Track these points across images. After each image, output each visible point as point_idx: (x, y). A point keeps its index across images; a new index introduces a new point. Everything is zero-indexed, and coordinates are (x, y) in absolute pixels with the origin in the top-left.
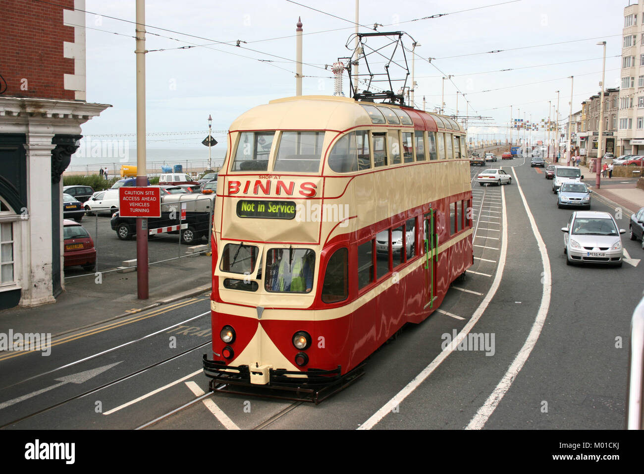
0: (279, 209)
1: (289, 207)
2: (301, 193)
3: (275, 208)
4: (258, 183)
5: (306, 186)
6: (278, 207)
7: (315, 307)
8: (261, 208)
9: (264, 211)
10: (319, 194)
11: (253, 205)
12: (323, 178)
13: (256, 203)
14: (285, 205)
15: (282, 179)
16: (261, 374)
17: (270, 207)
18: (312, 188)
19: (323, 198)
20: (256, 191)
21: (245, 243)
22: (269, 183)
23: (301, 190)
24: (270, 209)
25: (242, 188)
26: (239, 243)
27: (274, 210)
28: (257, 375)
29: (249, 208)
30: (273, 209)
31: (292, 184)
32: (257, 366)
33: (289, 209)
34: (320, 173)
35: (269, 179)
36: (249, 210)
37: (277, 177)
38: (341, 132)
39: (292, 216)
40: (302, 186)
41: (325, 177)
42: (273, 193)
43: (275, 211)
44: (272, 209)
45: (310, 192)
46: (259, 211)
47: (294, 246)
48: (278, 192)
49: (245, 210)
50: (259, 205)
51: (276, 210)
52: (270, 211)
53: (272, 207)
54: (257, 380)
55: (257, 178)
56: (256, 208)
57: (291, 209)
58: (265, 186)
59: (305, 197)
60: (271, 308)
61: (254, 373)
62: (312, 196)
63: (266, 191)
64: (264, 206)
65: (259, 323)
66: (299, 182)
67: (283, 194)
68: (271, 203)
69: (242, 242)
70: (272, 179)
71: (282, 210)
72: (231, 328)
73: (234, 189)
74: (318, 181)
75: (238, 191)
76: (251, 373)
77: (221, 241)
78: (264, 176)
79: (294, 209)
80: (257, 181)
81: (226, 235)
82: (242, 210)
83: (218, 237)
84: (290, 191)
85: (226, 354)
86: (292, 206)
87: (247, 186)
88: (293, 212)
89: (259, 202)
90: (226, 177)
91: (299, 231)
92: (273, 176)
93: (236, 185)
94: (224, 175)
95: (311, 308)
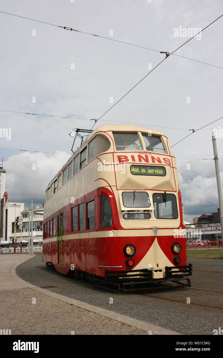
0: (154, 171)
1: (159, 170)
2: (165, 162)
3: (152, 171)
5: (165, 160)
7: (181, 227)
8: (143, 171)
9: (145, 172)
13: (140, 167)
14: (157, 169)
15: (153, 155)
16: (161, 271)
17: (149, 170)
18: (168, 161)
19: (173, 167)
20: (140, 160)
21: (136, 191)
22: (146, 156)
24: (149, 171)
25: (130, 159)
26: (133, 191)
28: (158, 272)
29: (136, 170)
31: (158, 158)
32: (158, 266)
33: (160, 172)
34: (169, 154)
35: (146, 154)
36: (136, 171)
37: (150, 153)
38: (167, 138)
39: (164, 174)
40: (164, 159)
43: (152, 172)
44: (150, 171)
46: (142, 172)
47: (167, 192)
48: (153, 161)
49: (134, 171)
50: (142, 169)
52: (149, 172)
54: (158, 276)
55: (138, 154)
56: (140, 170)
58: (145, 158)
59: (167, 165)
61: (156, 271)
63: (147, 160)
65: (156, 238)
66: (161, 157)
67: (157, 163)
68: (149, 167)
69: (135, 190)
70: (147, 154)
71: (156, 172)
72: (132, 245)
73: (125, 160)
74: (169, 158)
75: (127, 160)
76: (154, 272)
77: (117, 191)
78: (142, 153)
79: (162, 171)
80: (138, 156)
81: (121, 187)
82: (132, 171)
83: (114, 189)
84: (159, 161)
85: (131, 263)
86: (161, 170)
87: (133, 158)
88: (162, 173)
89: (142, 167)
90: (114, 153)
91: (168, 183)
92: (148, 153)
93: (124, 157)
94: (113, 153)
95: (179, 228)
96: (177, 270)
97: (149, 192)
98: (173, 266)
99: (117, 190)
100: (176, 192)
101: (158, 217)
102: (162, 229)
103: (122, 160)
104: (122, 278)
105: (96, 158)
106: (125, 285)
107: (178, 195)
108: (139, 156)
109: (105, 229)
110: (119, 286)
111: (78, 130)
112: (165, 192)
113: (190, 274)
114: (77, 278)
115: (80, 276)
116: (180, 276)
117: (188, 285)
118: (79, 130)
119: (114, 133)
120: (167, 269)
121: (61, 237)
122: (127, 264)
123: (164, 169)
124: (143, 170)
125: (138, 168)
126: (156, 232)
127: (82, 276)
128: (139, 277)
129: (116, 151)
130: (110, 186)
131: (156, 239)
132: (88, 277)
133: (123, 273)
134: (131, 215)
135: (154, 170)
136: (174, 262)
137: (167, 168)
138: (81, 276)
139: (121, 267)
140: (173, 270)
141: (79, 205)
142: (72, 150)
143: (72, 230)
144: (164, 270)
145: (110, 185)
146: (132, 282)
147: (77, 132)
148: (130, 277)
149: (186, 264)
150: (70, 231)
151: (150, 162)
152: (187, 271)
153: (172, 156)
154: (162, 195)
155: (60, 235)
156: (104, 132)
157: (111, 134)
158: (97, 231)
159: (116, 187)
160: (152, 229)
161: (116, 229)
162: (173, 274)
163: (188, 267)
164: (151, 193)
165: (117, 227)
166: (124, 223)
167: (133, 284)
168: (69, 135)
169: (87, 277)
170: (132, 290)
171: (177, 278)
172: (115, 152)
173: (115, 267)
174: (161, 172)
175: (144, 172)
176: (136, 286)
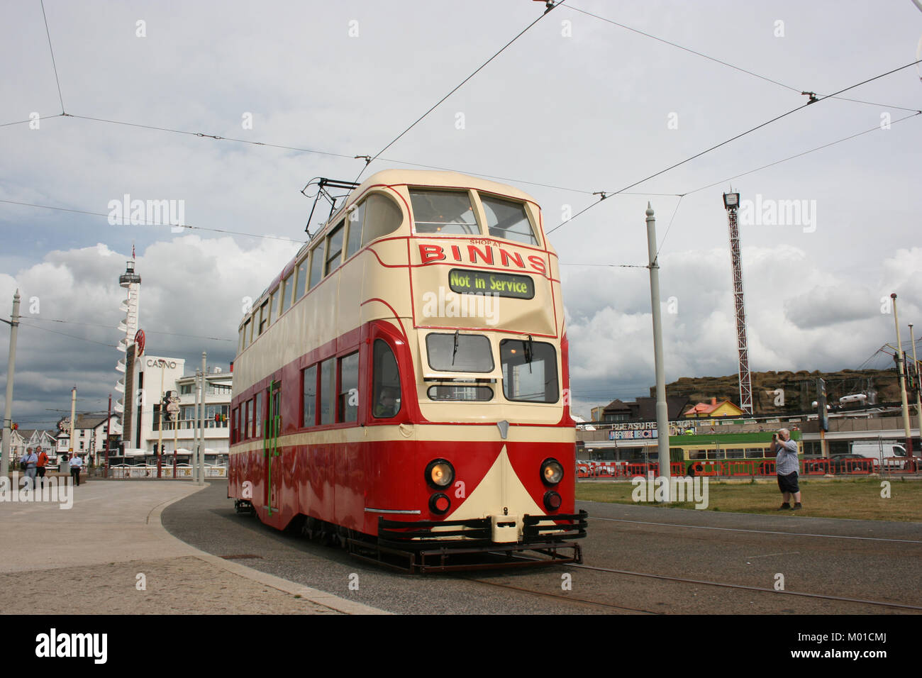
0: (506, 287)
1: (519, 284)
2: (532, 266)
3: (500, 285)
4: (473, 249)
5: (534, 259)
6: (503, 283)
7: (565, 422)
8: (480, 284)
9: (484, 287)
10: (548, 273)
11: (467, 279)
12: (547, 254)
13: (472, 274)
14: (513, 281)
15: (504, 247)
16: (512, 524)
17: (494, 283)
18: (541, 263)
19: (552, 280)
20: (473, 259)
21: (460, 332)
22: (488, 249)
23: (532, 263)
24: (493, 285)
25: (448, 253)
26: (454, 332)
27: (500, 287)
28: (507, 527)
29: (462, 283)
30: (497, 285)
31: (517, 256)
32: (506, 513)
33: (520, 288)
34: (543, 248)
35: (487, 245)
36: (463, 285)
37: (497, 243)
39: (530, 295)
40: (531, 258)
43: (500, 289)
45: (542, 268)
46: (477, 286)
47: (535, 339)
48: (505, 262)
49: (457, 285)
50: (477, 279)
51: (502, 287)
52: (493, 288)
54: (504, 535)
55: (468, 243)
56: (472, 282)
58: (485, 253)
59: (538, 272)
61: (501, 525)
62: (544, 273)
63: (489, 259)
64: (484, 280)
65: (505, 446)
66: (523, 253)
67: (513, 266)
68: (494, 276)
69: (458, 330)
70: (491, 245)
71: (510, 287)
72: (447, 462)
73: (437, 255)
74: (544, 256)
75: (442, 257)
76: (496, 526)
77: (415, 331)
78: (478, 241)
79: (525, 288)
80: (469, 247)
81: (424, 322)
82: (452, 284)
83: (408, 324)
84: (520, 263)
85: (441, 505)
86: (523, 284)
87: (456, 251)
88: (525, 292)
89: (476, 276)
90: (410, 239)
91: (537, 316)
92: (493, 243)
93: (435, 250)
94: (408, 238)
95: (561, 425)
96: (551, 523)
97: (491, 335)
98: (542, 514)
99: (416, 328)
100: (556, 337)
101: (510, 397)
102: (521, 425)
103: (430, 255)
104: (419, 539)
105: (367, 249)
106: (426, 556)
107: (561, 347)
108: (471, 249)
109: (381, 421)
110: (411, 559)
111: (323, 183)
112: (531, 339)
113: (582, 534)
114: (311, 538)
115: (318, 533)
116: (558, 539)
117: (574, 561)
118: (327, 180)
119: (413, 189)
120: (529, 520)
121: (273, 440)
122: (432, 506)
123: (528, 280)
124: (480, 282)
125: (469, 277)
126: (504, 433)
127: (324, 533)
128: (459, 537)
129: (415, 233)
130: (398, 318)
131: (504, 449)
132: (337, 537)
133: (424, 528)
134: (445, 390)
135: (505, 282)
136: (544, 503)
137: (537, 279)
138: (321, 534)
139: (419, 512)
140: (542, 523)
141: (320, 363)
142: (306, 231)
143: (302, 423)
144: (520, 524)
145: (399, 316)
146: (442, 548)
147: (321, 187)
148: (439, 538)
149: (573, 511)
150: (296, 425)
151: (498, 264)
152: (575, 527)
153: (549, 253)
154: (521, 344)
155: (273, 436)
156: (389, 187)
157: (404, 191)
158: (363, 426)
159: (411, 321)
160: (495, 424)
161: (408, 422)
162: (541, 532)
163: (576, 517)
164: (495, 339)
165: (412, 416)
166: (427, 407)
167: (446, 555)
168: (302, 192)
169: (334, 536)
170: (443, 567)
171: (551, 543)
172: (412, 237)
173: (403, 512)
174: (522, 288)
175: (480, 287)
176: (453, 559)
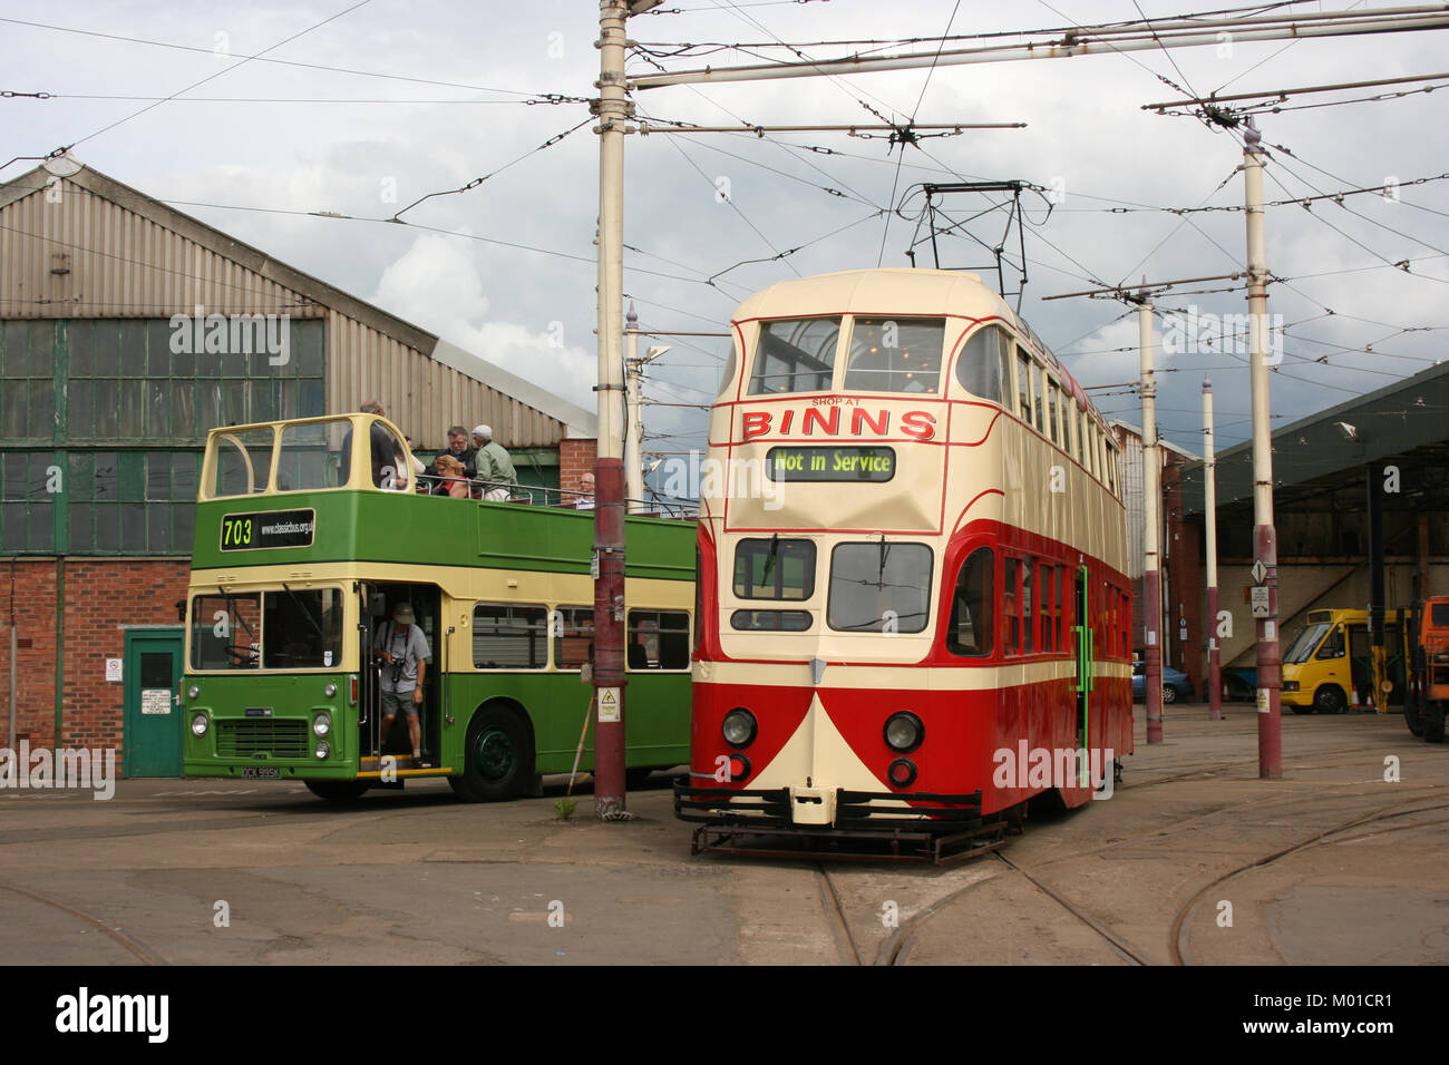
0: (859, 464)
1: (878, 459)
2: (905, 430)
3: (849, 463)
4: (811, 413)
5: (912, 418)
6: (855, 460)
7: (934, 660)
8: (818, 463)
9: (823, 468)
10: (940, 436)
11: (800, 458)
12: (947, 404)
13: (807, 451)
14: (870, 456)
15: (863, 404)
16: (817, 801)
17: (839, 461)
18: (927, 421)
19: (947, 444)
20: (807, 429)
21: (779, 536)
22: (835, 413)
23: (905, 425)
24: (837, 465)
25: (776, 424)
26: (771, 535)
27: (847, 466)
28: (809, 804)
29: (791, 464)
30: (844, 463)
31: (884, 415)
33: (879, 464)
34: (941, 395)
35: (834, 404)
36: (792, 469)
37: (852, 400)
38: (977, 321)
39: (888, 477)
40: (907, 418)
41: (950, 402)
42: (845, 432)
43: (846, 469)
45: (923, 430)
46: (813, 469)
47: (888, 538)
48: (856, 428)
49: (783, 469)
50: (813, 458)
51: (850, 466)
52: (836, 468)
53: (842, 460)
54: (805, 815)
55: (809, 404)
56: (806, 463)
57: (884, 464)
59: (914, 438)
60: (841, 664)
61: (802, 800)
62: (926, 437)
63: (831, 427)
64: (823, 459)
65: (816, 693)
66: (897, 410)
67: (867, 433)
68: (840, 451)
69: (776, 533)
70: (842, 404)
71: (864, 466)
72: (748, 713)
73: (758, 428)
74: (935, 408)
75: (765, 429)
76: (796, 801)
77: (726, 535)
78: (823, 400)
79: (888, 463)
80: (807, 410)
81: (737, 522)
82: (776, 469)
83: (719, 526)
84: (881, 427)
87: (787, 419)
88: (887, 470)
89: (813, 453)
90: (736, 406)
91: (896, 506)
92: (845, 400)
93: (760, 419)
94: (732, 404)
95: (924, 664)
96: (900, 804)
97: (819, 539)
99: (726, 531)
100: (940, 534)
101: (840, 627)
102: (849, 664)
103: (751, 429)
107: (947, 548)
112: (883, 539)
119: (765, 325)
123: (891, 453)
125: (803, 455)
126: (816, 675)
129: (743, 397)
130: (711, 518)
131: (817, 698)
133: (723, 798)
135: (857, 459)
137: (907, 452)
140: (874, 803)
144: (831, 801)
145: (711, 515)
148: (735, 812)
156: (736, 324)
157: (752, 330)
159: (723, 521)
160: (806, 663)
161: (714, 658)
162: (874, 815)
165: (710, 650)
166: (732, 641)
172: (739, 402)
174: (883, 466)
175: (818, 470)
